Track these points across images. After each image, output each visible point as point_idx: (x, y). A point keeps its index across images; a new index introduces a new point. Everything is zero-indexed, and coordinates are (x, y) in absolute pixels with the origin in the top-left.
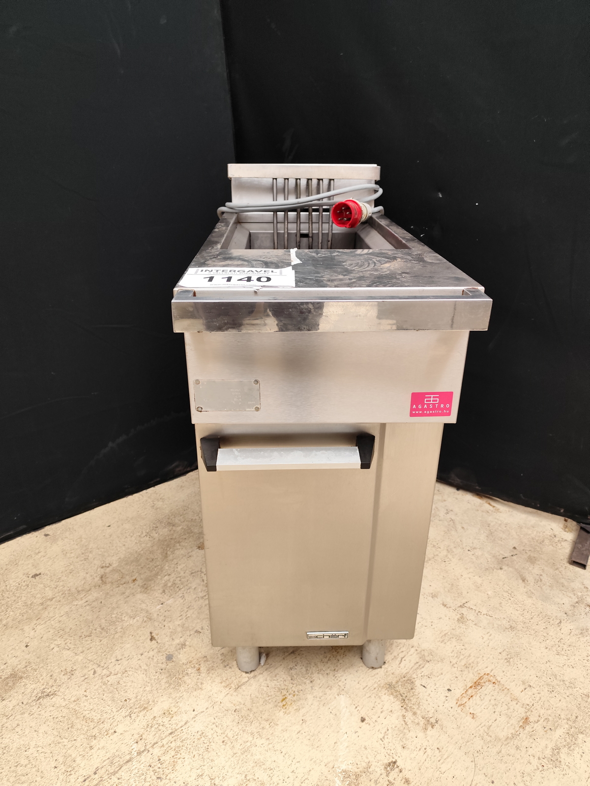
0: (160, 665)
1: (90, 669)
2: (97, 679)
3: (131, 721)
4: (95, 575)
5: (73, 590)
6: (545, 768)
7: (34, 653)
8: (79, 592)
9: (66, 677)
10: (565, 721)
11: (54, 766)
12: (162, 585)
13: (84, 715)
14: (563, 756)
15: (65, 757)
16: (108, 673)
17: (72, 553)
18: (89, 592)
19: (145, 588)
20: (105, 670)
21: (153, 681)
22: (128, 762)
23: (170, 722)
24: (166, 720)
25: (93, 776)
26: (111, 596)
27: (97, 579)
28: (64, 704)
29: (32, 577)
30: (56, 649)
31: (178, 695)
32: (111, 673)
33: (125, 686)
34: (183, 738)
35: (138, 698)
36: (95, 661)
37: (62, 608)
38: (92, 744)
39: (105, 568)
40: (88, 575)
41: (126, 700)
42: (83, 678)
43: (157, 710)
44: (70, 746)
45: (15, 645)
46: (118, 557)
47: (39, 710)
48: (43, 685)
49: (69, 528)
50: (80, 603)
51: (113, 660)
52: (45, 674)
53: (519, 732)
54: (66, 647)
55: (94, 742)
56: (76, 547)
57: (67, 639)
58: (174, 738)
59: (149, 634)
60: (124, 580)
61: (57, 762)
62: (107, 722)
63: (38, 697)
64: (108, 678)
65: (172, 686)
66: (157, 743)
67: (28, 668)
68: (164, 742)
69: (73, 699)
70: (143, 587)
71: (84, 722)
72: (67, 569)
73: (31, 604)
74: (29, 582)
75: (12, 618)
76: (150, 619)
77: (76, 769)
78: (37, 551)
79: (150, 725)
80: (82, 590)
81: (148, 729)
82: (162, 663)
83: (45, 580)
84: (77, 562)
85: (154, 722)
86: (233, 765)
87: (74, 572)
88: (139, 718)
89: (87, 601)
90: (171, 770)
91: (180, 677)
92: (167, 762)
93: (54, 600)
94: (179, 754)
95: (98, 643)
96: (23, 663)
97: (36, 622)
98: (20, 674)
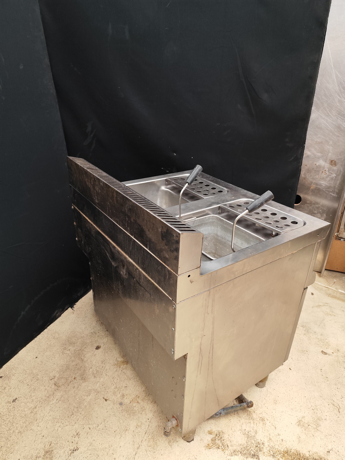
1: (86, 428)
2: (93, 430)
3: (124, 438)
4: (50, 385)
5: (44, 398)
7: (49, 437)
9: (77, 437)
12: (91, 374)
13: (100, 448)
16: (97, 425)
17: (26, 380)
18: (54, 394)
19: (84, 379)
20: (94, 425)
21: (121, 417)
23: (142, 429)
24: (139, 429)
26: (69, 391)
28: (86, 449)
30: (60, 429)
31: (137, 417)
35: (120, 427)
36: (86, 424)
37: (46, 409)
39: (53, 380)
40: (46, 387)
41: (115, 432)
42: (86, 434)
43: (132, 428)
45: (35, 438)
46: (56, 371)
47: (75, 458)
48: (67, 447)
50: (54, 402)
51: (94, 418)
54: (65, 425)
55: (114, 456)
57: (62, 422)
59: (103, 399)
60: (69, 381)
62: (114, 445)
63: (70, 454)
64: (99, 427)
65: (131, 415)
66: (142, 440)
67: (52, 445)
68: (145, 438)
70: (82, 379)
71: (103, 451)
72: (30, 389)
73: (25, 416)
74: (13, 405)
76: (98, 392)
79: (134, 435)
81: (134, 437)
82: (119, 408)
85: (135, 433)
87: (36, 389)
88: (127, 435)
89: (57, 399)
91: (132, 409)
94: (155, 439)
95: (80, 415)
96: (47, 443)
97: (36, 422)
98: (51, 450)
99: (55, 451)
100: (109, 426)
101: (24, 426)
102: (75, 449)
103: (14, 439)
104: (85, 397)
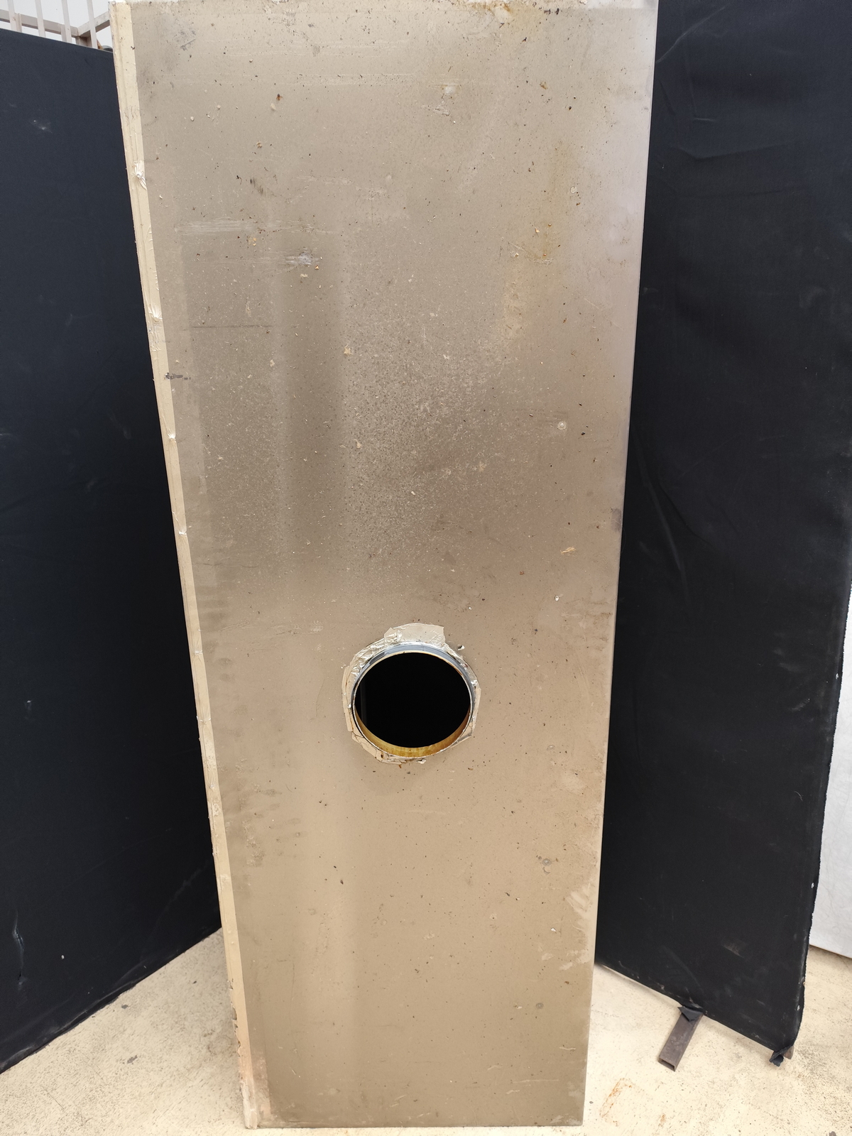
8: (188, 1070)
10: (697, 1111)
27: (204, 1051)
29: (128, 1062)
49: (148, 993)
56: (166, 1016)
75: (124, 1116)
78: (122, 1029)
80: (192, 1068)
83: (145, 1063)
84: (175, 1035)
93: (164, 1085)
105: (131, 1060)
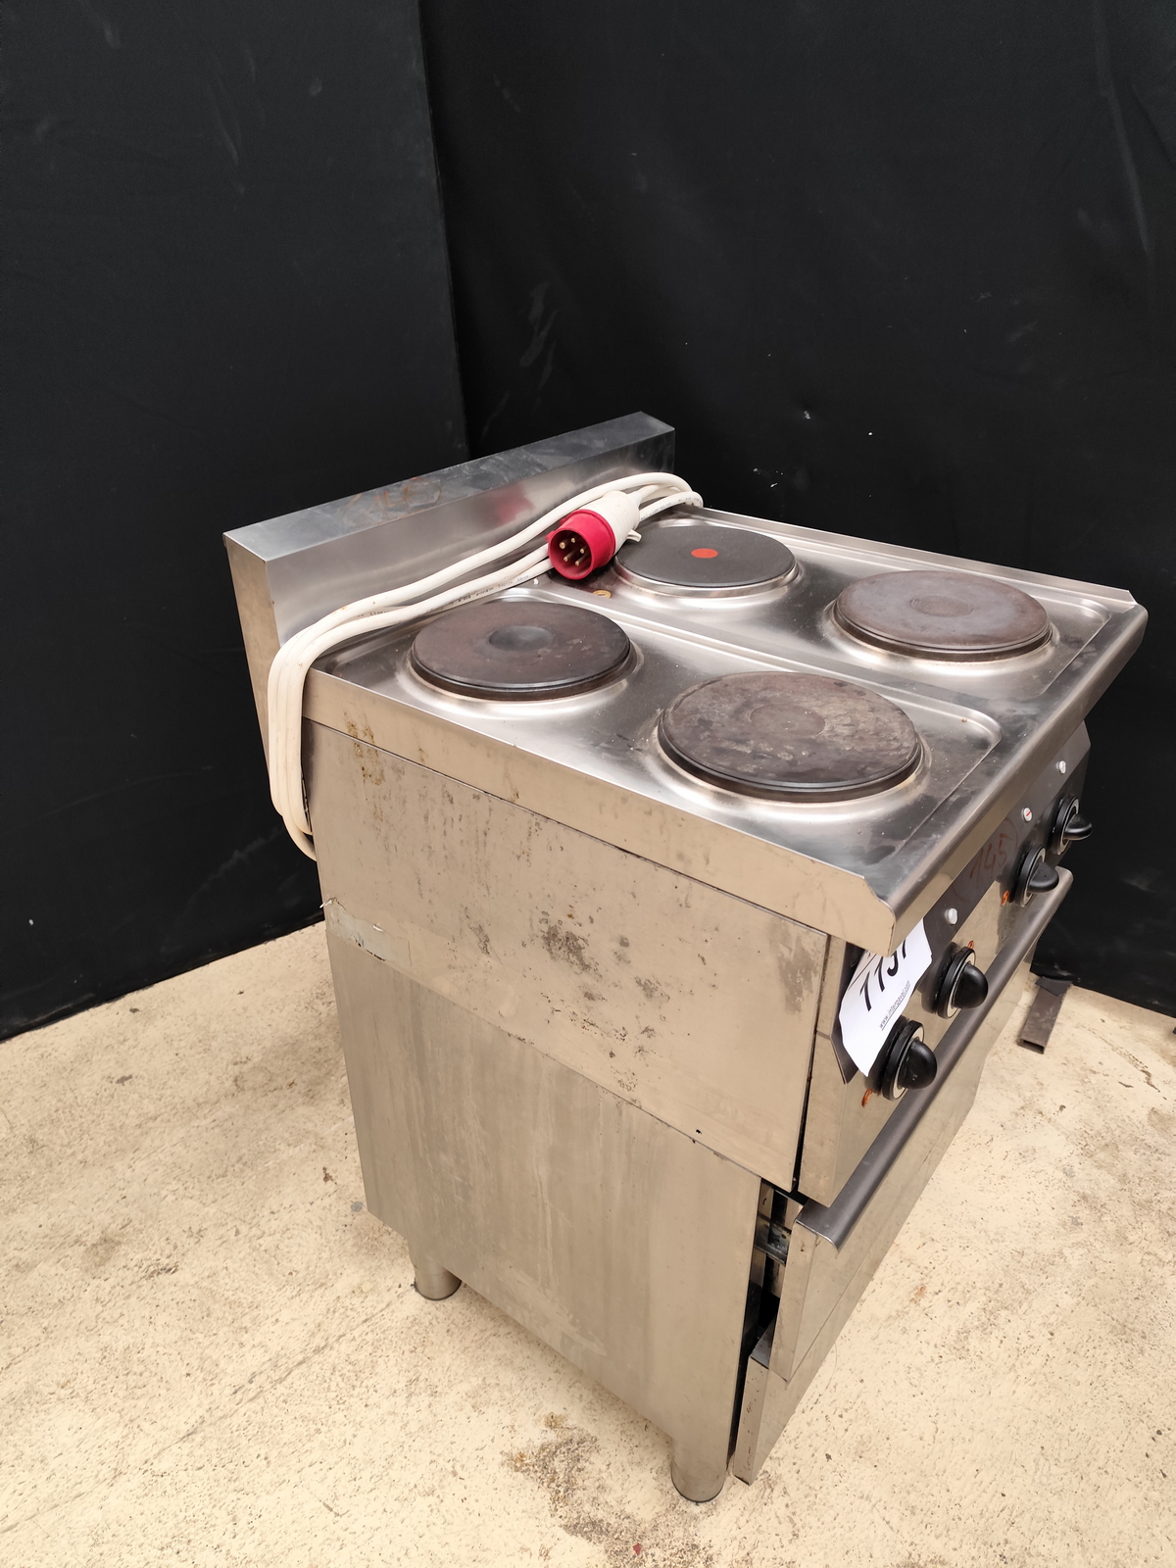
0: (343, 1219)
1: (229, 1227)
2: (241, 1242)
3: (302, 1304)
4: (224, 1077)
5: (190, 1103)
6: (944, 1359)
7: (136, 1205)
8: (199, 1105)
9: (192, 1241)
10: (983, 1291)
11: (185, 1373)
12: (339, 1091)
13: (226, 1296)
14: (974, 1342)
15: (201, 1359)
16: (259, 1233)
17: (181, 1040)
18: (217, 1105)
19: (311, 1096)
20: (254, 1229)
21: (332, 1244)
22: (300, 1364)
23: (363, 1304)
24: (356, 1301)
25: (248, 1386)
26: (255, 1111)
27: (229, 1083)
28: (192, 1282)
29: (118, 1082)
30: (171, 1198)
31: (374, 1264)
32: (264, 1233)
33: (288, 1252)
34: (385, 1328)
35: (310, 1269)
36: (236, 1216)
37: (175, 1131)
38: (243, 1340)
39: (239, 1066)
40: (213, 1078)
41: (291, 1274)
42: (219, 1242)
43: (342, 1286)
44: (207, 1343)
45: (104, 1192)
46: (261, 1047)
47: (153, 1291)
48: (155, 1253)
49: (173, 998)
50: (204, 1123)
51: (266, 1212)
52: (156, 1238)
53: (907, 1309)
54: (187, 1194)
55: (246, 1336)
56: (188, 1030)
57: (187, 1182)
58: (371, 1327)
59: (322, 1171)
60: (273, 1085)
61: (188, 1368)
62: (264, 1308)
63: (149, 1272)
64: (261, 1241)
65: (363, 1251)
66: (344, 1335)
67: (128, 1229)
68: (356, 1333)
69: (206, 1274)
70: (306, 1095)
71: (227, 1308)
72: (175, 1066)
73: (121, 1127)
74: (113, 1090)
75: (92, 1150)
76: (323, 1147)
77: (221, 1376)
78: (121, 1038)
79: (332, 1309)
80: (204, 1102)
81: (330, 1316)
82: (346, 1216)
83: (141, 1086)
84: (193, 1056)
85: (339, 1305)
86: (463, 1364)
87: (188, 1072)
88: (314, 1300)
89: (214, 1121)
90: (368, 1374)
91: (376, 1236)
92: (362, 1363)
93: (159, 1119)
94: (380, 1351)
95: (238, 1187)
96: (120, 1220)
97: (131, 1155)
98: (117, 1238)
99: (123, 1247)
100: (287, 1250)
101: (103, 1152)
102: (168, 1268)
103: (63, 1171)
104: (282, 1147)
105: (122, 1080)
